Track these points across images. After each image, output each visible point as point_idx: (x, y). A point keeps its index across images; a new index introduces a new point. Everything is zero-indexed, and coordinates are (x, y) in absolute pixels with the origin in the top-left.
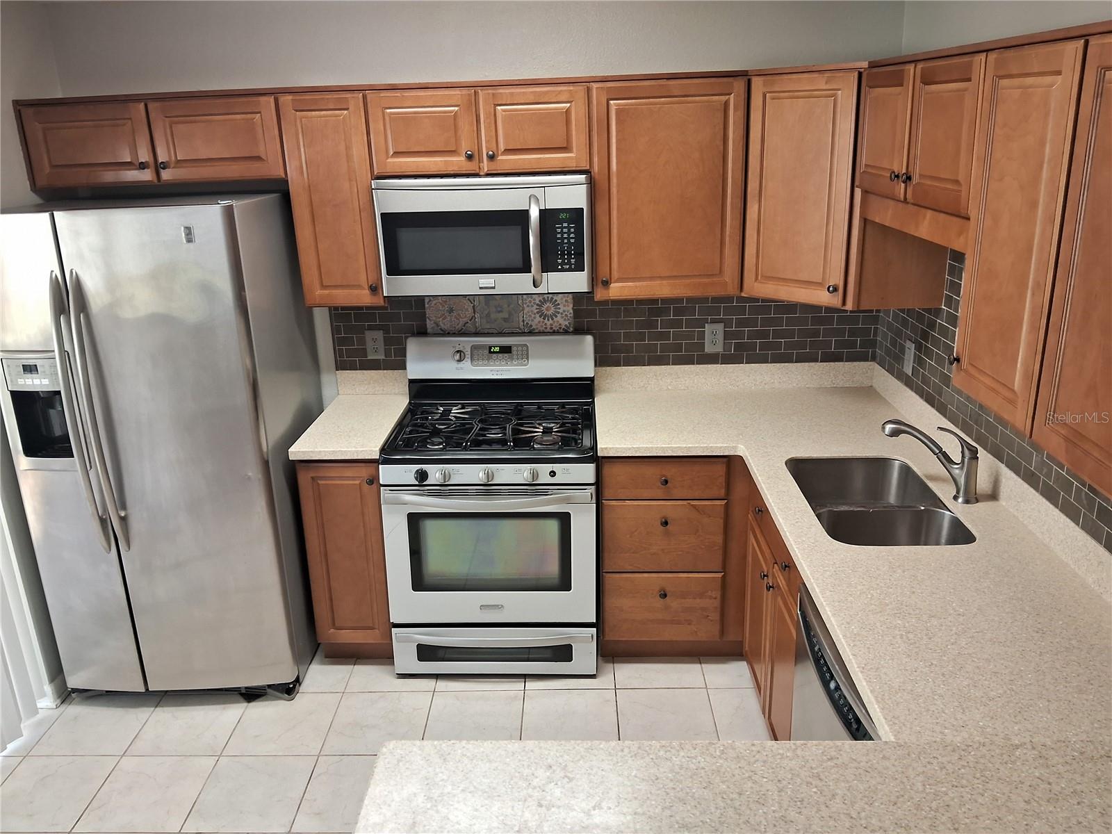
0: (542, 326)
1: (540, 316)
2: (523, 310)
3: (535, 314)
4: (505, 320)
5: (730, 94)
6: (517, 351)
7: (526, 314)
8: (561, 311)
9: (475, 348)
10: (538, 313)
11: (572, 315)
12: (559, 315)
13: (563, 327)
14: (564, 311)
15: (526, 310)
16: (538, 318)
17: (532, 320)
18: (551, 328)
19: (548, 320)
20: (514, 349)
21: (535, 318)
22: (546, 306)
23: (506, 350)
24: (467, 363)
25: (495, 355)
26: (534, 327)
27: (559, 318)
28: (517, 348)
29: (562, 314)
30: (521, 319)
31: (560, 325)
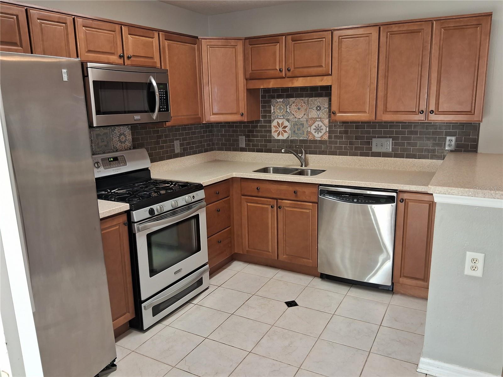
0: (121, 147)
1: (120, 143)
2: (113, 140)
3: (117, 142)
4: (106, 146)
5: (196, 45)
6: (120, 159)
7: (114, 142)
8: (127, 139)
9: (103, 160)
10: (119, 141)
11: (132, 141)
12: (127, 141)
13: (129, 147)
14: (129, 139)
15: (114, 139)
16: (119, 144)
17: (117, 145)
18: (125, 148)
19: (123, 144)
20: (119, 158)
21: (118, 143)
22: (121, 137)
23: (116, 159)
24: (102, 168)
25: (112, 162)
26: (118, 148)
27: (127, 143)
28: (120, 157)
29: (128, 140)
30: (112, 145)
31: (128, 146)
